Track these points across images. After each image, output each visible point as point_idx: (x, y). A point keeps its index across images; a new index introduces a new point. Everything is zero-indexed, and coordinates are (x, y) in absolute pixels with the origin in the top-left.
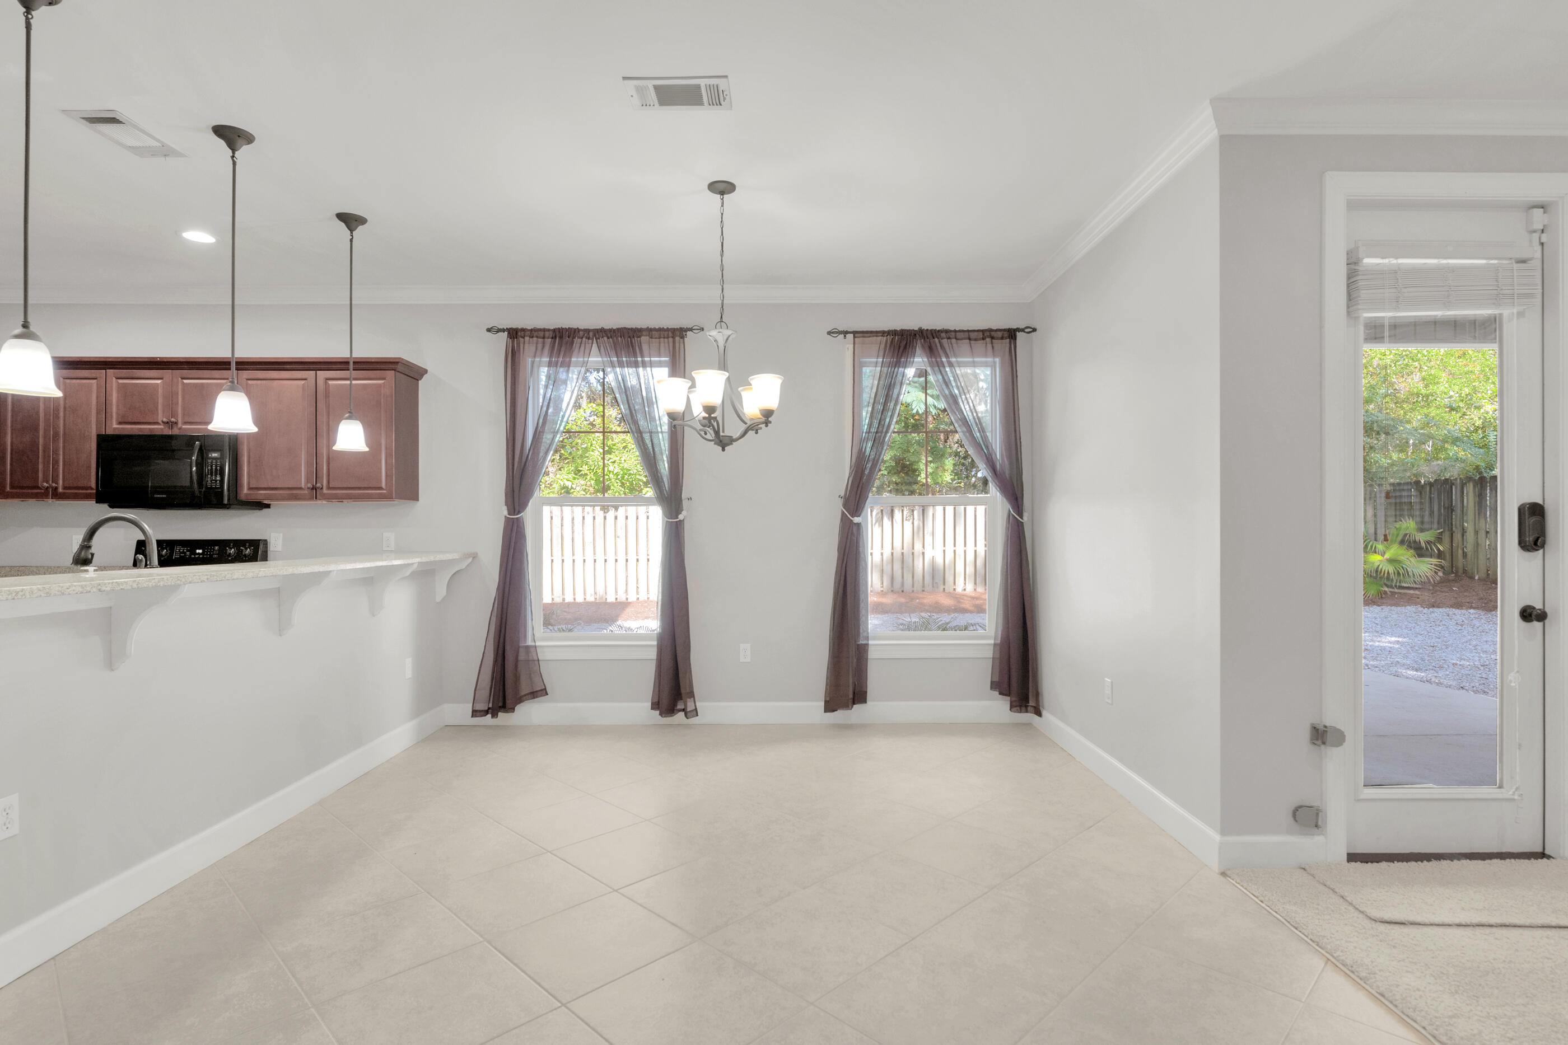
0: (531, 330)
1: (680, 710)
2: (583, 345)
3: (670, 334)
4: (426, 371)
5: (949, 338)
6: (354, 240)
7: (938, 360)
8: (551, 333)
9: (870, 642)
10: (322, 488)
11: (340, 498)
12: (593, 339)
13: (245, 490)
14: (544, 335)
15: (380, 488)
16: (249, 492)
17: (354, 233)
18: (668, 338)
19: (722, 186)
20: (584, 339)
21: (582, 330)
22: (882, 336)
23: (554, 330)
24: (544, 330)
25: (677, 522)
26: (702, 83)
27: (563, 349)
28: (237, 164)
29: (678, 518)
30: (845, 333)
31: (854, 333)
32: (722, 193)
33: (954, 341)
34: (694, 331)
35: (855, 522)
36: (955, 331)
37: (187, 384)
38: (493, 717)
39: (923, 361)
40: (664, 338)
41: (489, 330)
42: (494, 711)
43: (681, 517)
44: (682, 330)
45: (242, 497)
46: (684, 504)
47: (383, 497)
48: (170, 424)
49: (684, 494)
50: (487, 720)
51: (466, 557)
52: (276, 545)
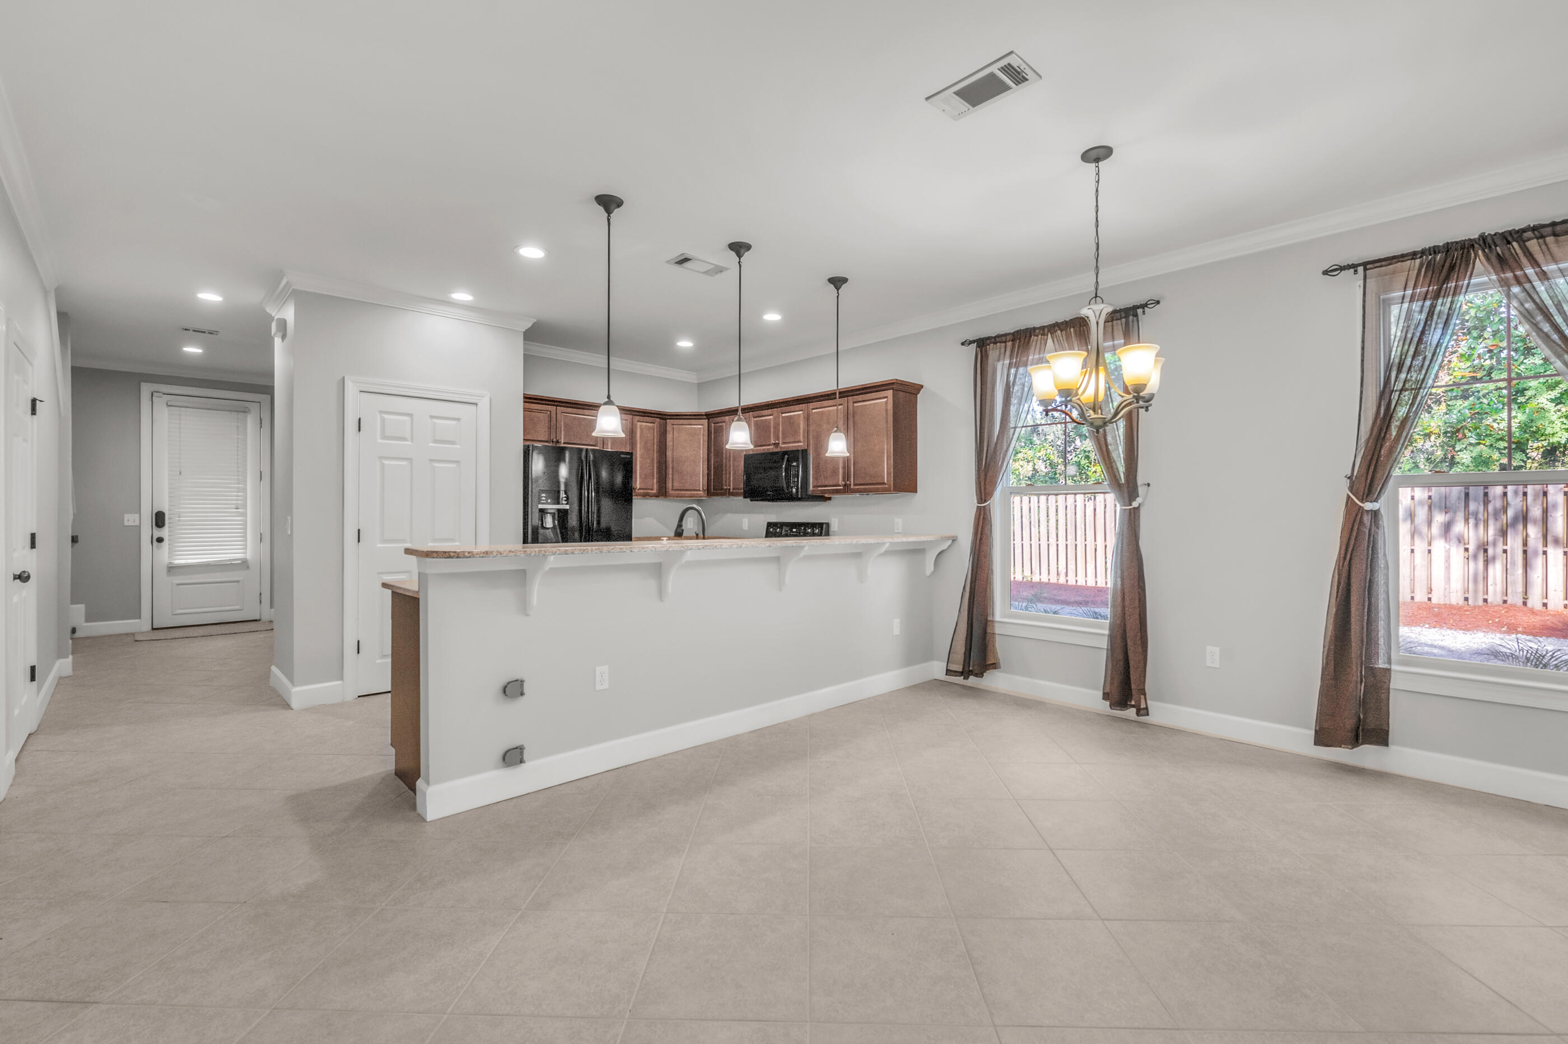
0: (995, 337)
1: (1133, 706)
2: (1039, 342)
3: (1123, 315)
4: (922, 386)
5: (1542, 237)
6: (839, 297)
7: (1518, 273)
8: (1011, 336)
9: (1394, 667)
10: (850, 485)
11: (867, 491)
12: (1047, 335)
13: (811, 488)
14: (1006, 339)
15: (884, 483)
16: (813, 489)
17: (840, 291)
18: (1121, 319)
19: (1094, 154)
20: (1040, 336)
21: (1037, 328)
22: (1412, 259)
23: (1013, 334)
24: (1005, 335)
25: (1130, 509)
26: (994, 69)
27: (1021, 349)
28: (742, 266)
29: (1131, 505)
30: (1354, 267)
31: (1365, 265)
32: (1097, 160)
33: (1550, 240)
34: (1148, 306)
35: (1366, 508)
36: (1554, 224)
37: (784, 417)
38: (964, 679)
39: (1490, 280)
40: (1117, 320)
41: (963, 344)
42: (966, 673)
43: (1135, 504)
44: (1135, 308)
45: (810, 493)
46: (1141, 490)
47: (887, 491)
48: (776, 445)
49: (1140, 480)
50: (959, 680)
51: (948, 538)
52: (834, 527)
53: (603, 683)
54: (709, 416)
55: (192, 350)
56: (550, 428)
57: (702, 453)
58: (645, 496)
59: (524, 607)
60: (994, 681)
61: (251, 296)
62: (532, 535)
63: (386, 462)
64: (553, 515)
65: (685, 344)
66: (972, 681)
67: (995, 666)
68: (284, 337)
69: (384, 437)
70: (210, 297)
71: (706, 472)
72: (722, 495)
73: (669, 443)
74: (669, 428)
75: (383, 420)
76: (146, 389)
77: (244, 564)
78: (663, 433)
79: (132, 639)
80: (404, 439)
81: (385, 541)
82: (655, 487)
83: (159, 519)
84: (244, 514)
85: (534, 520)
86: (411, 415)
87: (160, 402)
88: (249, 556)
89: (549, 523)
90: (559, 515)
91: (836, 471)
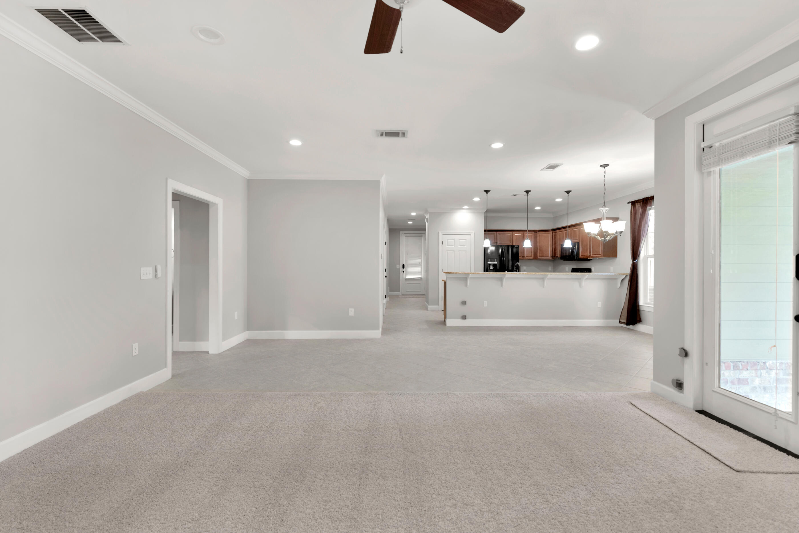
0: (637, 201)
2: (650, 202)
13: (580, 256)
14: (641, 202)
17: (569, 195)
19: (603, 166)
24: (640, 200)
27: (645, 205)
32: (605, 167)
37: (573, 230)
41: (627, 203)
42: (628, 324)
45: (580, 258)
50: (625, 326)
51: (623, 274)
52: (593, 270)
53: (485, 305)
54: (553, 230)
55: (410, 223)
56: (494, 239)
57: (550, 243)
58: (528, 259)
59: (466, 285)
60: (640, 327)
61: (421, 213)
62: (487, 271)
63: (449, 252)
64: (492, 265)
65: (538, 208)
66: (631, 327)
67: (640, 321)
68: (427, 222)
69: (448, 246)
70: (414, 214)
71: (551, 250)
72: (556, 258)
73: (538, 240)
74: (538, 235)
75: (448, 241)
76: (401, 232)
77: (421, 279)
78: (536, 237)
79: (398, 297)
80: (453, 246)
82: (533, 256)
83: (403, 266)
84: (421, 265)
85: (488, 267)
86: (454, 239)
87: (404, 235)
88: (422, 277)
89: (491, 268)
90: (494, 265)
91: (587, 250)
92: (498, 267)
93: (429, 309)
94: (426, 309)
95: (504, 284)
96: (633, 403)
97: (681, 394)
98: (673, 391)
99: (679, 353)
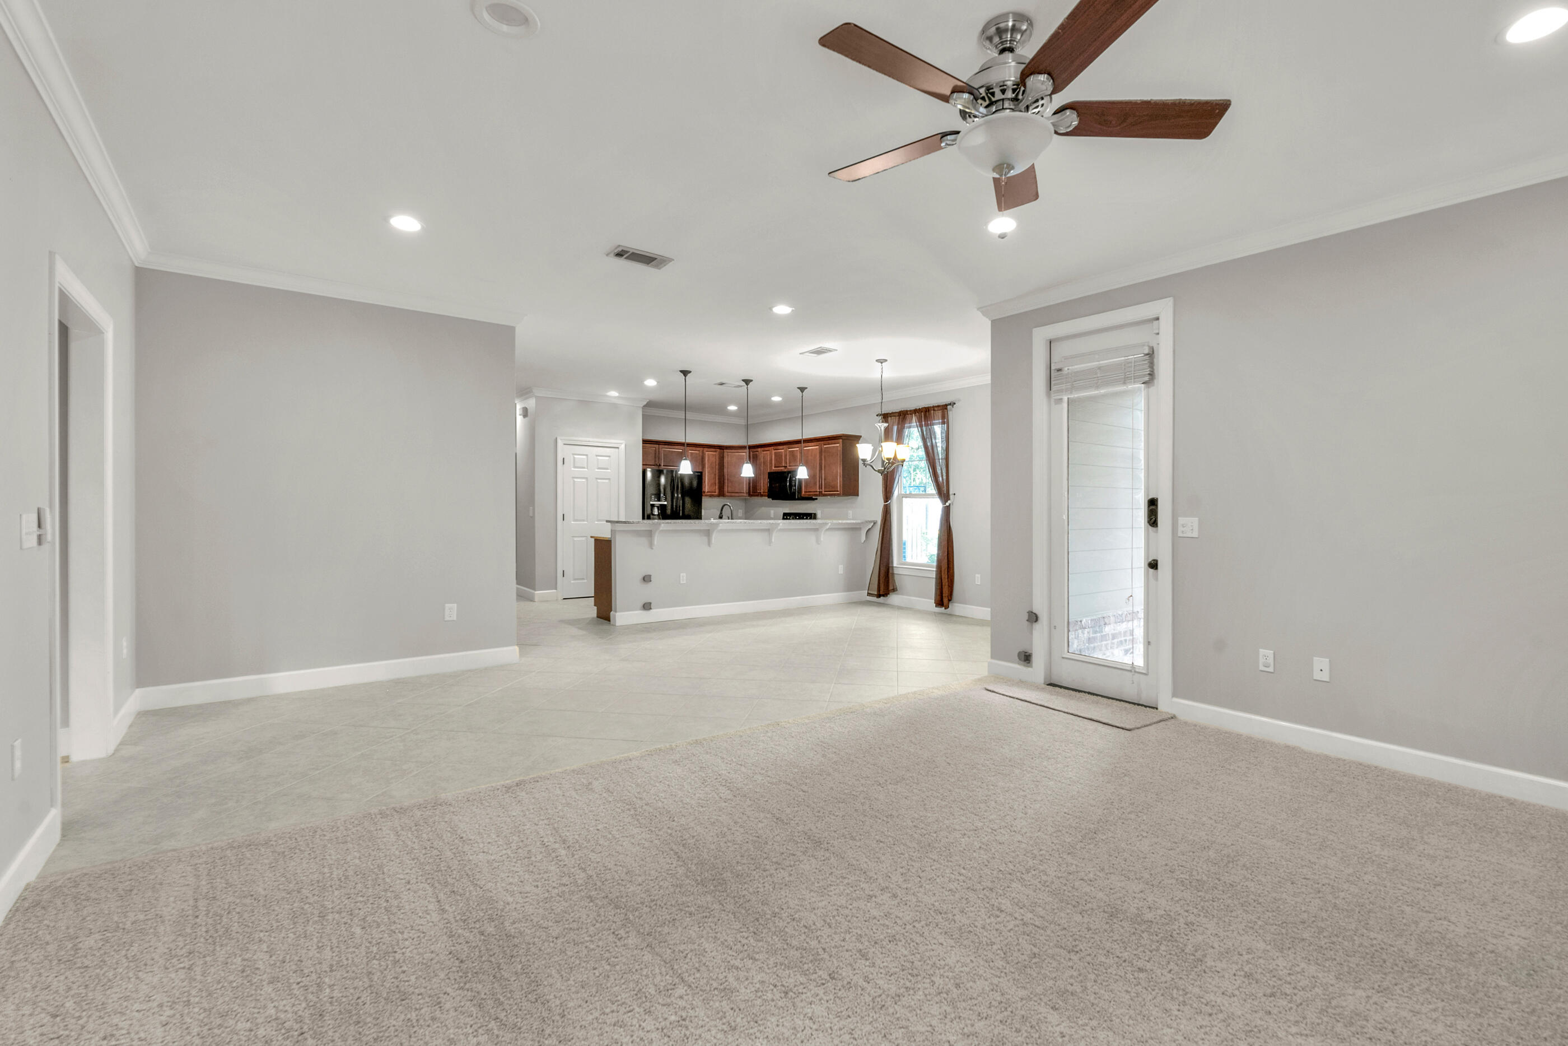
1: (946, 606)
4: (860, 436)
6: (803, 396)
8: (898, 414)
10: (817, 493)
11: (831, 495)
12: (913, 415)
13: (798, 494)
14: (896, 415)
15: (838, 491)
16: (805, 493)
18: (941, 410)
21: (909, 411)
24: (894, 413)
25: (946, 506)
27: (902, 421)
32: (882, 362)
34: (952, 404)
37: (789, 450)
38: (878, 598)
40: (939, 411)
41: (877, 415)
42: (879, 596)
43: (947, 504)
44: (946, 405)
45: (803, 495)
46: (951, 497)
47: (838, 495)
48: (786, 467)
49: (951, 492)
50: (874, 599)
51: (871, 522)
52: (819, 515)
53: (683, 581)
54: (751, 447)
56: (656, 457)
58: (711, 496)
59: (651, 545)
60: (894, 599)
62: (646, 516)
63: (575, 480)
64: (658, 507)
65: (732, 408)
66: (882, 599)
67: (894, 590)
68: (525, 416)
69: (575, 467)
72: (757, 496)
73: (726, 464)
74: (725, 454)
75: (574, 458)
78: (722, 458)
80: (584, 468)
81: (575, 520)
82: (717, 491)
85: (648, 511)
86: (587, 455)
89: (656, 511)
90: (662, 508)
91: (815, 483)
92: (669, 511)
93: (536, 599)
94: (531, 599)
95: (713, 540)
96: (990, 688)
97: (1030, 669)
98: (1018, 668)
99: (1027, 618)
